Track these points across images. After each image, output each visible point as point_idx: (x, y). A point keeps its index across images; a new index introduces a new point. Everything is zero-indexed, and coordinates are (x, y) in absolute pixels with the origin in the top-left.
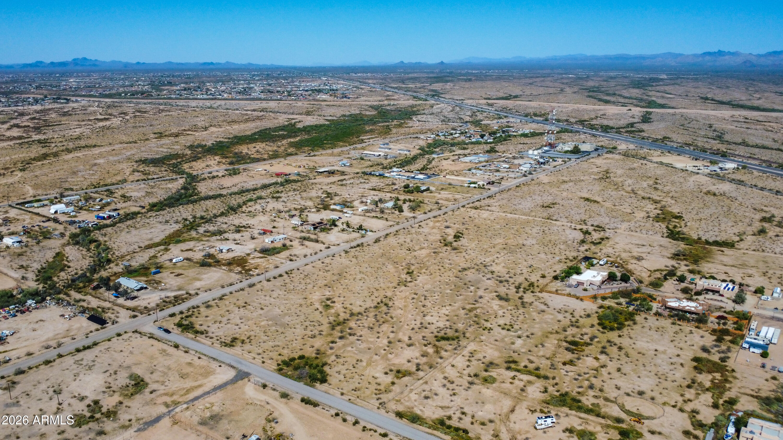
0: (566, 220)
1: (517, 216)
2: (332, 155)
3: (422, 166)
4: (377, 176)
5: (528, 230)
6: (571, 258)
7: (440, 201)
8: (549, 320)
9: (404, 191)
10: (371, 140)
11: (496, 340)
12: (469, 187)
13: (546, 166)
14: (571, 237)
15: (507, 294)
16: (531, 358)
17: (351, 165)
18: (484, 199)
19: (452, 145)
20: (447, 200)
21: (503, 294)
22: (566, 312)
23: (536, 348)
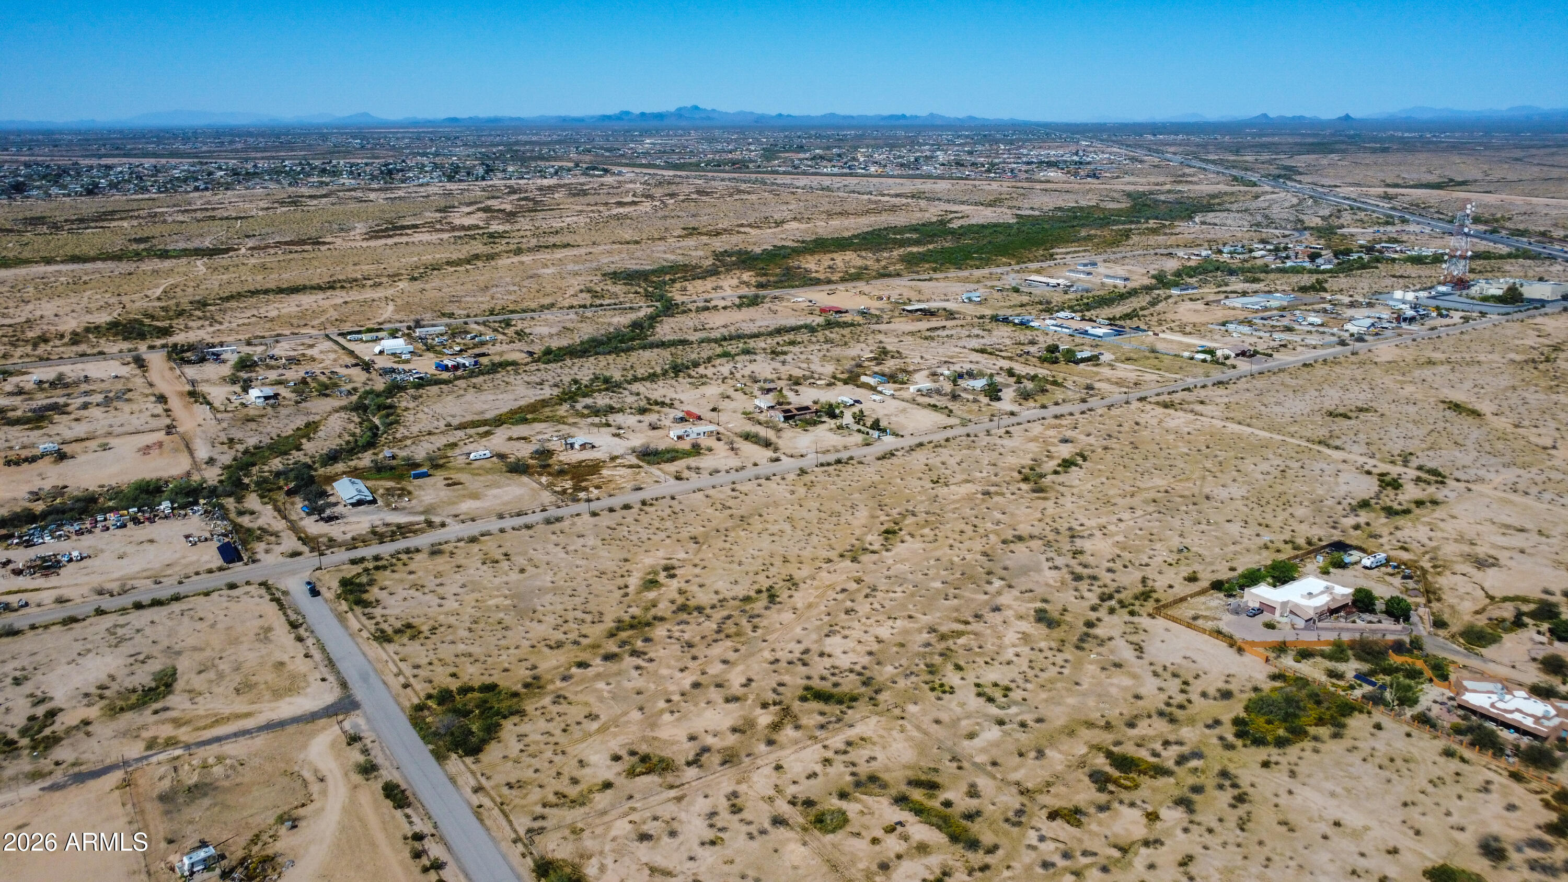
0: (1363, 449)
1: (1249, 430)
2: (966, 280)
3: (1129, 311)
4: (1015, 324)
5: (1248, 466)
6: (1301, 541)
7: (1097, 385)
8: (1114, 691)
9: (1040, 358)
10: (1069, 256)
11: (937, 722)
12: (1192, 358)
13: (1414, 327)
14: (1342, 490)
15: (1065, 610)
16: (983, 783)
17: (983, 302)
18: (1204, 387)
19: (1232, 272)
20: (1119, 383)
21: (1053, 610)
22: (1175, 675)
23: (1017, 759)
